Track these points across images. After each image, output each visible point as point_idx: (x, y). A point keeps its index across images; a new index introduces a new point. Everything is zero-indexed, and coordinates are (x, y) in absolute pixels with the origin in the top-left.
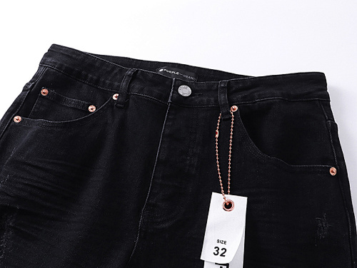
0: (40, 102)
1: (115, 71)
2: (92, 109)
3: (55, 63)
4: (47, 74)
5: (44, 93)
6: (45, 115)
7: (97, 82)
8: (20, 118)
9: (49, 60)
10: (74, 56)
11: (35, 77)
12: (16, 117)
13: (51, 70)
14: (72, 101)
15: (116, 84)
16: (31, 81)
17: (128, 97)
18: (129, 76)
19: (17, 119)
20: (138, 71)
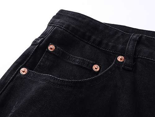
0: (46, 57)
1: (117, 36)
2: (96, 68)
3: (63, 23)
4: (55, 32)
5: (51, 49)
6: (49, 70)
7: (100, 43)
8: (26, 70)
9: (58, 20)
10: (80, 19)
11: (44, 34)
12: (23, 69)
13: (59, 29)
14: (76, 59)
15: (120, 46)
16: (39, 37)
17: (135, 59)
18: (134, 40)
19: (23, 71)
20: (142, 36)
